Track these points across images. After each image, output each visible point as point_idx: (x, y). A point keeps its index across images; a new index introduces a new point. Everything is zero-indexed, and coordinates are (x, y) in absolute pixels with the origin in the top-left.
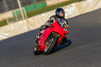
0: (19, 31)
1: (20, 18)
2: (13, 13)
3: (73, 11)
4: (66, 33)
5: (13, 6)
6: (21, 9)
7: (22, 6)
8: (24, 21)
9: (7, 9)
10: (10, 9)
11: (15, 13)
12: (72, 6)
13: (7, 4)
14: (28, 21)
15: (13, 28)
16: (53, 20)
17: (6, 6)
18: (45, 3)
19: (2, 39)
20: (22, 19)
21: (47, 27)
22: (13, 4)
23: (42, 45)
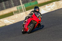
0: (21, 19)
1: (21, 11)
2: (17, 8)
3: (54, 7)
4: (40, 21)
5: (17, 4)
6: (22, 6)
7: (23, 4)
8: (24, 13)
9: (13, 6)
10: (15, 5)
11: (18, 8)
12: (53, 4)
13: (13, 2)
14: (26, 13)
15: (17, 17)
16: (32, 13)
17: (13, 4)
18: (37, 2)
19: (10, 24)
20: (23, 12)
21: (29, 17)
22: (17, 3)
23: (26, 28)
